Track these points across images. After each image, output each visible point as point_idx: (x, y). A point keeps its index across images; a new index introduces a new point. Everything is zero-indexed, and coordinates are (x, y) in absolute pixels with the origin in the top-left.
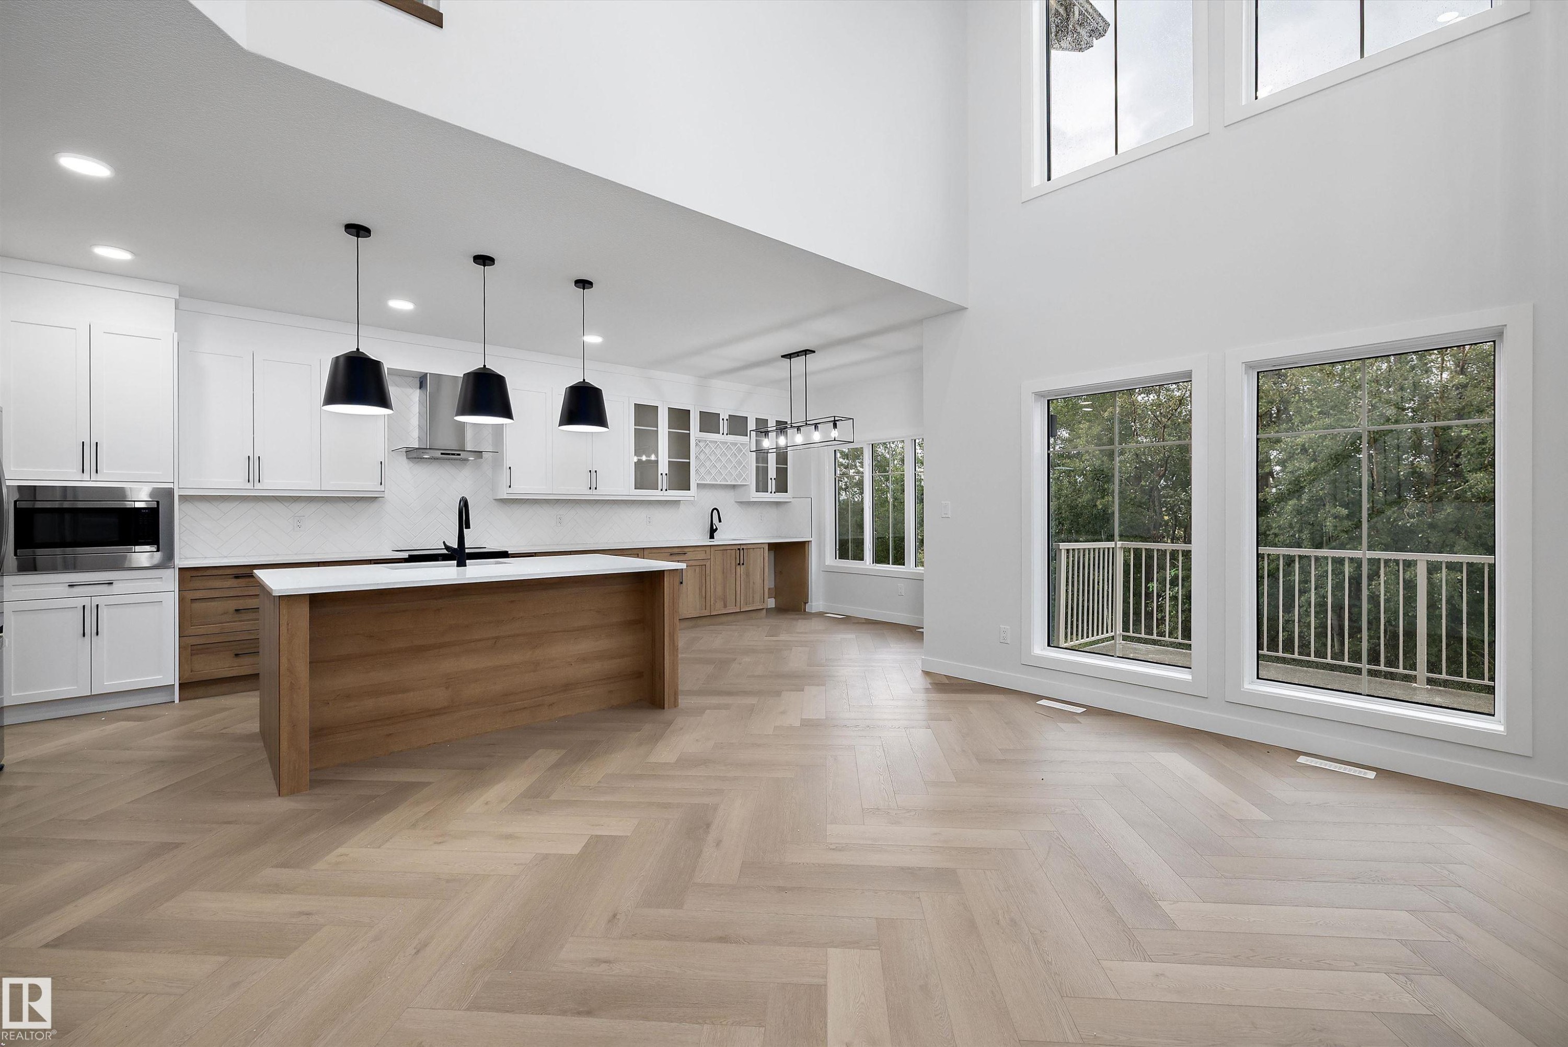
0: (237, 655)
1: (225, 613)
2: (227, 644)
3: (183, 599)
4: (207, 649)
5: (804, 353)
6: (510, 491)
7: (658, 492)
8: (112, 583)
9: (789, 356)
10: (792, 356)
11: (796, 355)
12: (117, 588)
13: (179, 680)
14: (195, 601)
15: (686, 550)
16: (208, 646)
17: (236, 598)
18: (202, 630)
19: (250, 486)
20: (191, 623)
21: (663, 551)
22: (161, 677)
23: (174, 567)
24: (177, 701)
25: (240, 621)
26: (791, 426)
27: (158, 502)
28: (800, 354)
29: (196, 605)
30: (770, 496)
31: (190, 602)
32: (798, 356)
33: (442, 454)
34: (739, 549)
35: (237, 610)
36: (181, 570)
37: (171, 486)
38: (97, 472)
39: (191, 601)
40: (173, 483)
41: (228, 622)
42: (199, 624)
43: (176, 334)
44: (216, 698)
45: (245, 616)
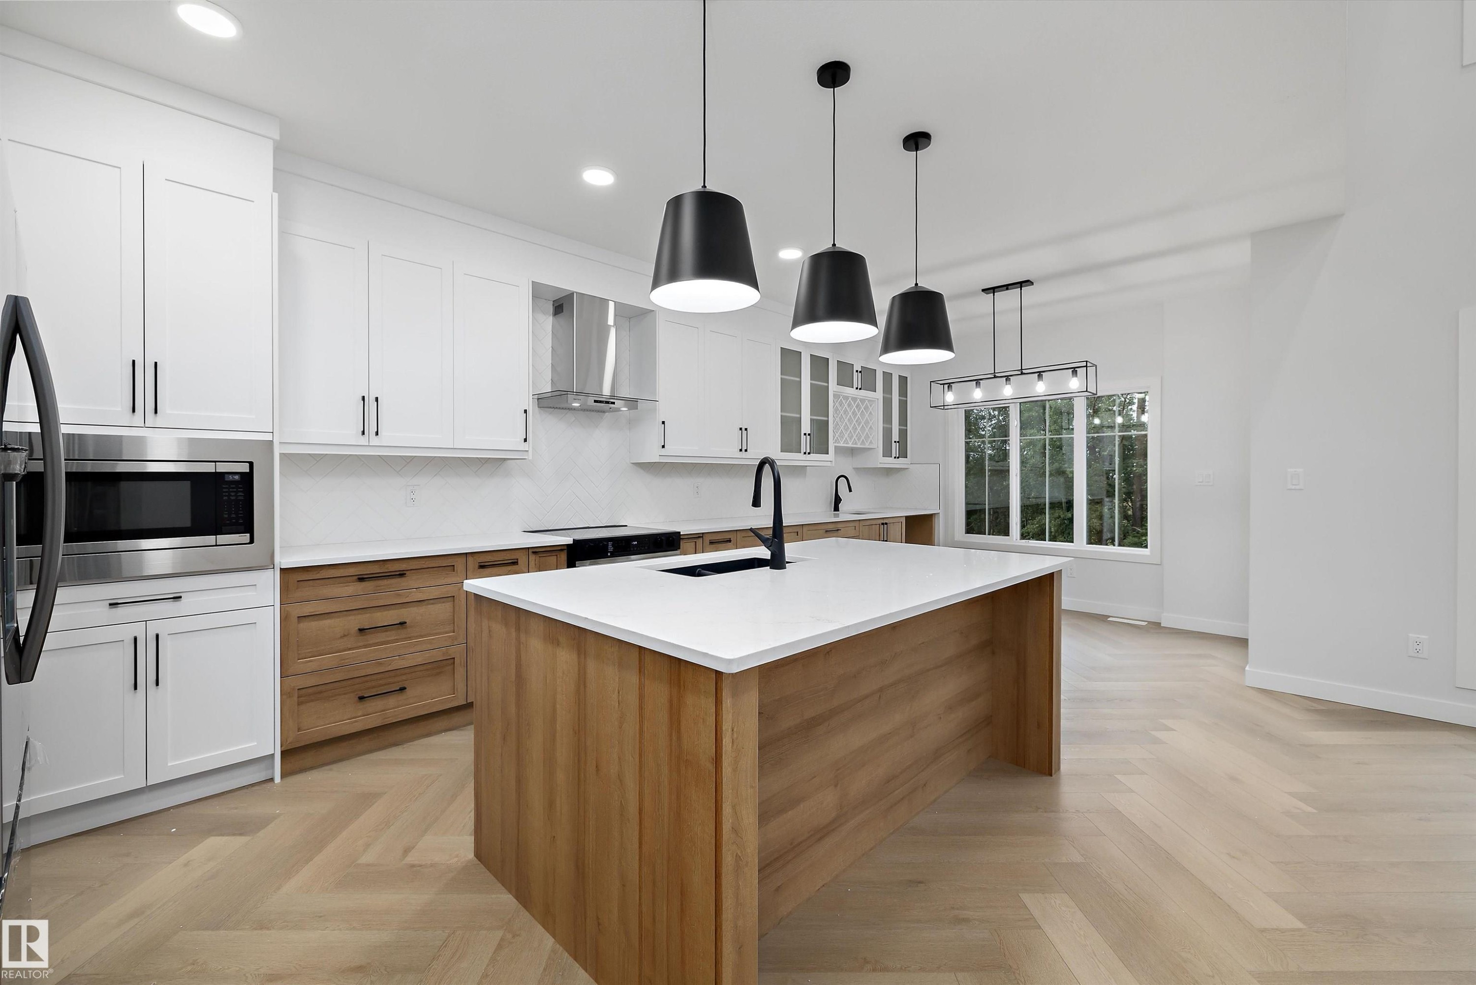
0: (361, 698)
1: (345, 636)
2: (349, 682)
3: (286, 617)
4: (321, 692)
5: (1019, 285)
6: (663, 452)
7: (800, 456)
8: (180, 597)
9: (993, 290)
10: (996, 290)
11: (1005, 288)
12: (187, 604)
13: (281, 747)
14: (304, 619)
15: (839, 526)
16: (320, 688)
17: (360, 611)
18: (314, 663)
19: (363, 440)
20: (299, 654)
21: (820, 527)
22: (256, 744)
23: (274, 568)
24: (278, 779)
25: (365, 646)
26: (995, 375)
27: (251, 464)
28: (1009, 287)
29: (305, 625)
30: (891, 462)
31: (296, 620)
32: (1007, 289)
33: (595, 401)
34: (883, 524)
35: (361, 630)
36: (283, 571)
37: (268, 437)
38: (156, 412)
39: (298, 619)
40: (273, 433)
41: (350, 649)
42: (310, 655)
43: (276, 195)
44: (334, 767)
45: (372, 638)
